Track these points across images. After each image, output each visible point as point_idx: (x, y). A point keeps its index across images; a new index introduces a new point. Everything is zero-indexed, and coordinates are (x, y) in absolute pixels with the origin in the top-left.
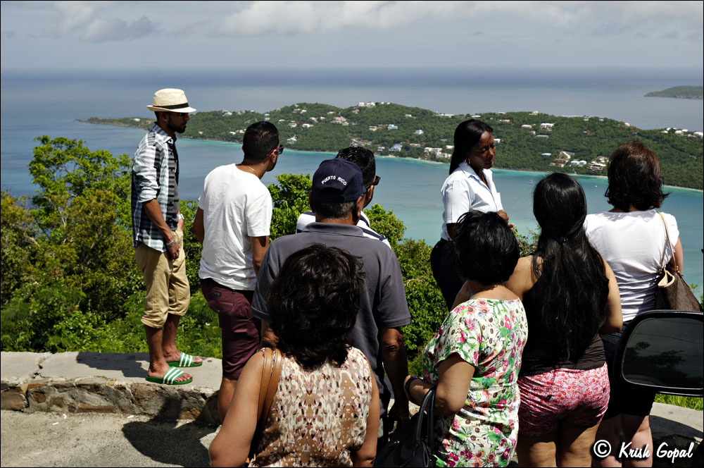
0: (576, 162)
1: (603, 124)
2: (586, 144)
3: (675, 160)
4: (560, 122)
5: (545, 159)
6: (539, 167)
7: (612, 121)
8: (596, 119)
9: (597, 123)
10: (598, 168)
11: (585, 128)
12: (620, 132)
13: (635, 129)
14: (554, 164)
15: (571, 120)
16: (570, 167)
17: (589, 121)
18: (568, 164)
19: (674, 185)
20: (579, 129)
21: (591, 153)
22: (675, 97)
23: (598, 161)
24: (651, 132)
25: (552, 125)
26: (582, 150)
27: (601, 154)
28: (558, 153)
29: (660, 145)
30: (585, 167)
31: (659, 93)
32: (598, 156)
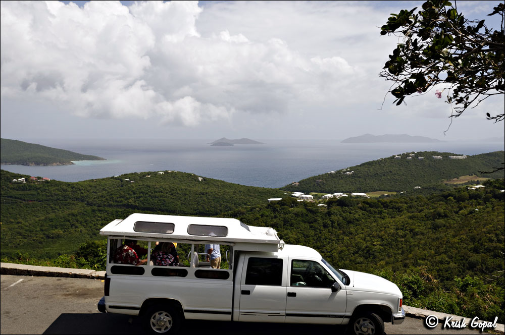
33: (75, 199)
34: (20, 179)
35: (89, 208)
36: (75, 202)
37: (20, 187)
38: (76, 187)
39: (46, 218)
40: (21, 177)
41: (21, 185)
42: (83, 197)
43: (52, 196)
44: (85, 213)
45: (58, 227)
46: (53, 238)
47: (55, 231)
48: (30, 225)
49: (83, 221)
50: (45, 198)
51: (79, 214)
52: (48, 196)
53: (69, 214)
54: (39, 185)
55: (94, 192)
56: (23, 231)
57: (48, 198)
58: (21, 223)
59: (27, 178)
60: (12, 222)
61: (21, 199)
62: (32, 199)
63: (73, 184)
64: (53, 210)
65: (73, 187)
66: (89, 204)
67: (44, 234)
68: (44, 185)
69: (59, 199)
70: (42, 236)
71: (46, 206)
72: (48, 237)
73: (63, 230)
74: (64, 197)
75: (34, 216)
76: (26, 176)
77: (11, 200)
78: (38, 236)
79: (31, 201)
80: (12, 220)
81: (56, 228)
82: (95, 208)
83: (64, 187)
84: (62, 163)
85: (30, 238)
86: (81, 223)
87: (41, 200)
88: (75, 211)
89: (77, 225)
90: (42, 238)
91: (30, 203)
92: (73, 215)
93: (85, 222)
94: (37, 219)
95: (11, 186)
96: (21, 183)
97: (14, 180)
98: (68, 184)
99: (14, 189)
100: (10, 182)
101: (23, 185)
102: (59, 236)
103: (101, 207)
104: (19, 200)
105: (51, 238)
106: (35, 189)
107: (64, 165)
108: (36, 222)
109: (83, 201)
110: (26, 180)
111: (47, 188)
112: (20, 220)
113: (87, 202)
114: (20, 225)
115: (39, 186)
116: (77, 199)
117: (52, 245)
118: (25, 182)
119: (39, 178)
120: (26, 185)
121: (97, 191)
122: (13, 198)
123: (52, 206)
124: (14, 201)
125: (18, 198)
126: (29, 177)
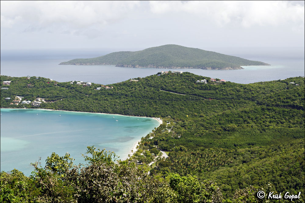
0: (25, 102)
1: (38, 80)
2: (30, 91)
3: (78, 97)
4: (15, 80)
5: (7, 101)
6: (4, 106)
7: (43, 78)
8: (34, 78)
9: (35, 80)
10: (38, 104)
11: (29, 83)
12: (47, 84)
13: (56, 82)
14: (12, 104)
15: (20, 78)
16: (21, 105)
17: (30, 79)
18: (20, 103)
19: (78, 111)
20: (25, 83)
21: (33, 96)
22: (75, 64)
23: (37, 100)
24: (64, 83)
25: (10, 82)
26: (28, 95)
27: (38, 97)
28: (14, 97)
29: (70, 90)
30: (30, 104)
31: (66, 63)
32: (37, 97)
33: (247, 99)
34: (202, 81)
35: (259, 107)
36: (247, 101)
37: (202, 87)
38: (248, 88)
39: (223, 114)
40: (203, 78)
42: (253, 97)
43: (227, 95)
44: (256, 111)
45: (233, 121)
46: (229, 131)
47: (231, 125)
48: (211, 118)
49: (254, 118)
50: (222, 96)
51: (251, 111)
52: (225, 95)
53: (242, 111)
54: (218, 85)
55: (262, 93)
56: (205, 123)
57: (224, 97)
58: (203, 117)
59: (208, 80)
60: (196, 116)
61: (203, 97)
62: (212, 97)
63: (245, 85)
64: (228, 107)
65: (245, 88)
66: (258, 103)
67: (222, 127)
68: (221, 86)
69: (233, 98)
70: (220, 129)
71: (223, 103)
72: (225, 130)
73: (237, 125)
74: (238, 96)
75: (213, 111)
76: (207, 78)
77: (196, 98)
78: (216, 128)
79: (211, 98)
80: (196, 114)
81: (231, 122)
82: (265, 107)
83: (238, 88)
84: (234, 68)
85: (210, 129)
86: (252, 119)
87: (219, 98)
88: (247, 109)
89: (249, 121)
90: (220, 130)
91: (210, 100)
92: (245, 112)
93: (256, 118)
94: (216, 114)
95: (195, 86)
96: (203, 84)
97: (198, 81)
98: (241, 86)
99: (198, 88)
100: (195, 82)
101: (205, 85)
102: (233, 130)
103: (270, 106)
104: (202, 98)
105: (227, 131)
106: (214, 89)
107: (235, 69)
108: (215, 117)
109: (253, 100)
110: (207, 81)
111: (224, 89)
112: (202, 114)
113: (258, 101)
114: (203, 118)
115: (217, 87)
116: (249, 99)
117: (228, 137)
118: (206, 83)
119: (217, 80)
120: (207, 85)
121: (266, 92)
122: (197, 96)
123: (228, 103)
124: (198, 99)
125: (201, 96)
126: (209, 78)
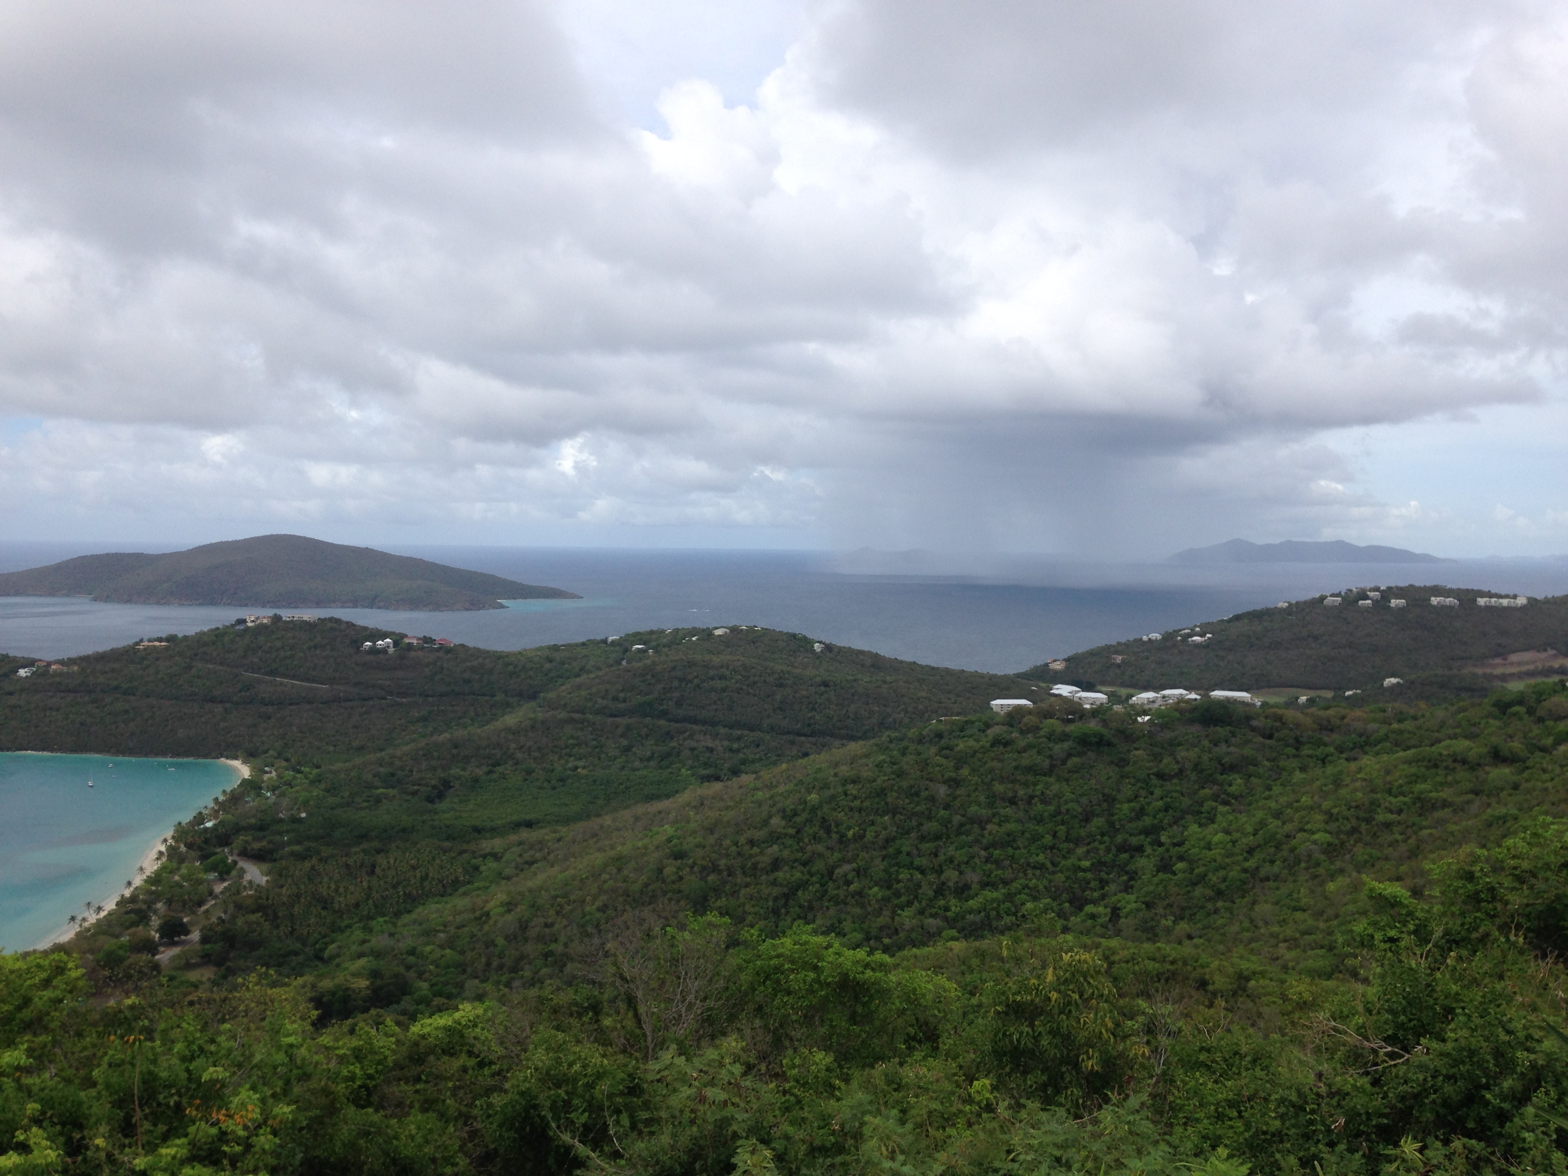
33: (515, 693)
34: (380, 642)
37: (381, 662)
38: (516, 662)
40: (384, 635)
41: (381, 656)
43: (457, 684)
50: (439, 688)
52: (450, 686)
54: (427, 657)
55: (558, 676)
56: (386, 770)
57: (446, 688)
58: (383, 750)
59: (398, 639)
61: (382, 691)
62: (410, 693)
63: (508, 655)
64: (460, 718)
65: (510, 664)
67: (439, 778)
68: (439, 657)
69: (473, 693)
70: (433, 783)
71: (442, 708)
74: (486, 686)
77: (359, 695)
79: (409, 696)
83: (487, 662)
84: (475, 605)
87: (433, 694)
91: (406, 701)
95: (360, 658)
96: (384, 651)
97: (367, 643)
98: (496, 656)
99: (366, 665)
100: (357, 648)
101: (387, 655)
104: (379, 695)
106: (418, 666)
107: (480, 609)
110: (396, 644)
111: (447, 666)
115: (426, 661)
116: (519, 693)
118: (391, 650)
119: (427, 640)
120: (395, 656)
122: (363, 688)
124: (366, 697)
126: (403, 636)
